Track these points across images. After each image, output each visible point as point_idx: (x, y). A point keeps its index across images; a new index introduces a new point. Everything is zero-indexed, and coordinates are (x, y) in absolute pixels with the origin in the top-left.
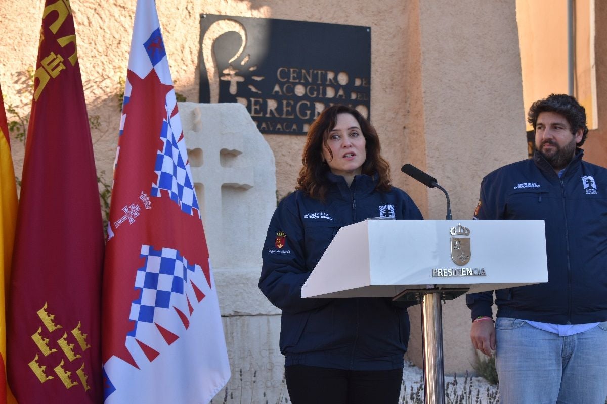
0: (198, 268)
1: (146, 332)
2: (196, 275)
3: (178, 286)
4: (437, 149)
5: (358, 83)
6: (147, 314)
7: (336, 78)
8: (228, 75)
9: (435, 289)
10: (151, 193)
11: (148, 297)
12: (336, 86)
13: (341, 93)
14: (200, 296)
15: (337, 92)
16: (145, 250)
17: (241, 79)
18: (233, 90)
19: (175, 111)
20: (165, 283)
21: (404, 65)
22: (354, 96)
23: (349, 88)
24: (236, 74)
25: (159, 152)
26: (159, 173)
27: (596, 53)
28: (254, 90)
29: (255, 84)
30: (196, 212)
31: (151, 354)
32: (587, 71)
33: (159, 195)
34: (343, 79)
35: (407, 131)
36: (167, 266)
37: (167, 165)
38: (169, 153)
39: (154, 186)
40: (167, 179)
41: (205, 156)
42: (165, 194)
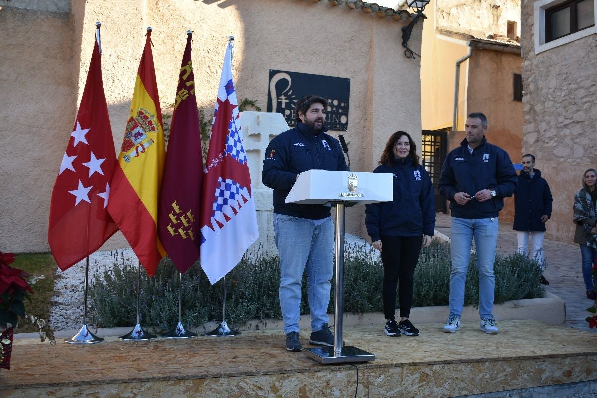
0: (245, 188)
1: (219, 216)
2: (244, 191)
3: (232, 196)
4: (378, 138)
5: (343, 105)
6: (220, 208)
7: (332, 102)
8: (281, 99)
9: (342, 202)
10: (224, 154)
11: (220, 201)
12: (332, 106)
13: (334, 109)
14: (245, 201)
15: (332, 109)
16: (220, 179)
17: (287, 101)
18: (283, 106)
19: (238, 117)
20: (227, 194)
21: (365, 97)
22: (340, 111)
23: (338, 107)
24: (285, 99)
25: (227, 136)
26: (227, 145)
27: (468, 94)
28: (293, 106)
29: (294, 103)
30: (245, 163)
31: (221, 226)
32: (463, 102)
33: (226, 155)
34: (336, 103)
35: (365, 128)
36: (228, 187)
37: (231, 142)
38: (233, 136)
39: (225, 150)
40: (231, 148)
41: (262, 137)
42: (229, 154)
